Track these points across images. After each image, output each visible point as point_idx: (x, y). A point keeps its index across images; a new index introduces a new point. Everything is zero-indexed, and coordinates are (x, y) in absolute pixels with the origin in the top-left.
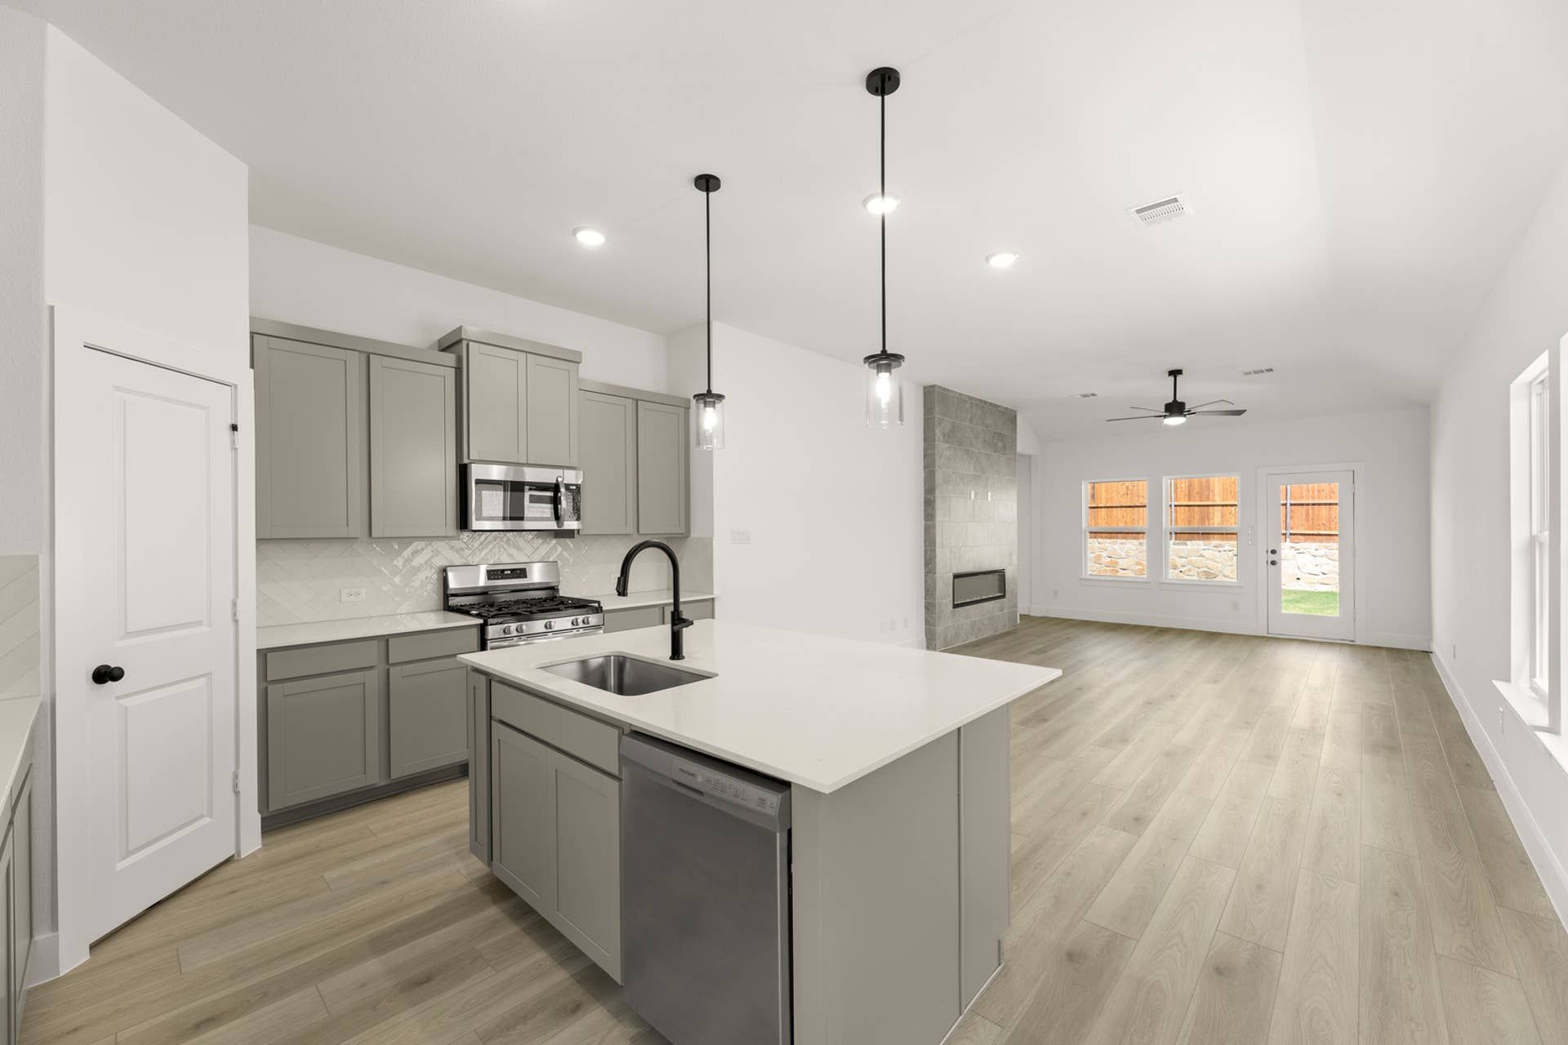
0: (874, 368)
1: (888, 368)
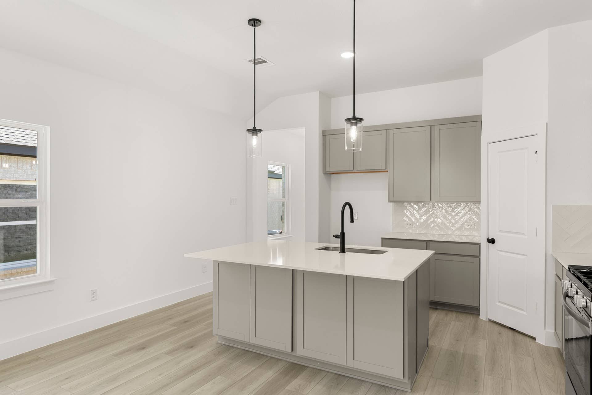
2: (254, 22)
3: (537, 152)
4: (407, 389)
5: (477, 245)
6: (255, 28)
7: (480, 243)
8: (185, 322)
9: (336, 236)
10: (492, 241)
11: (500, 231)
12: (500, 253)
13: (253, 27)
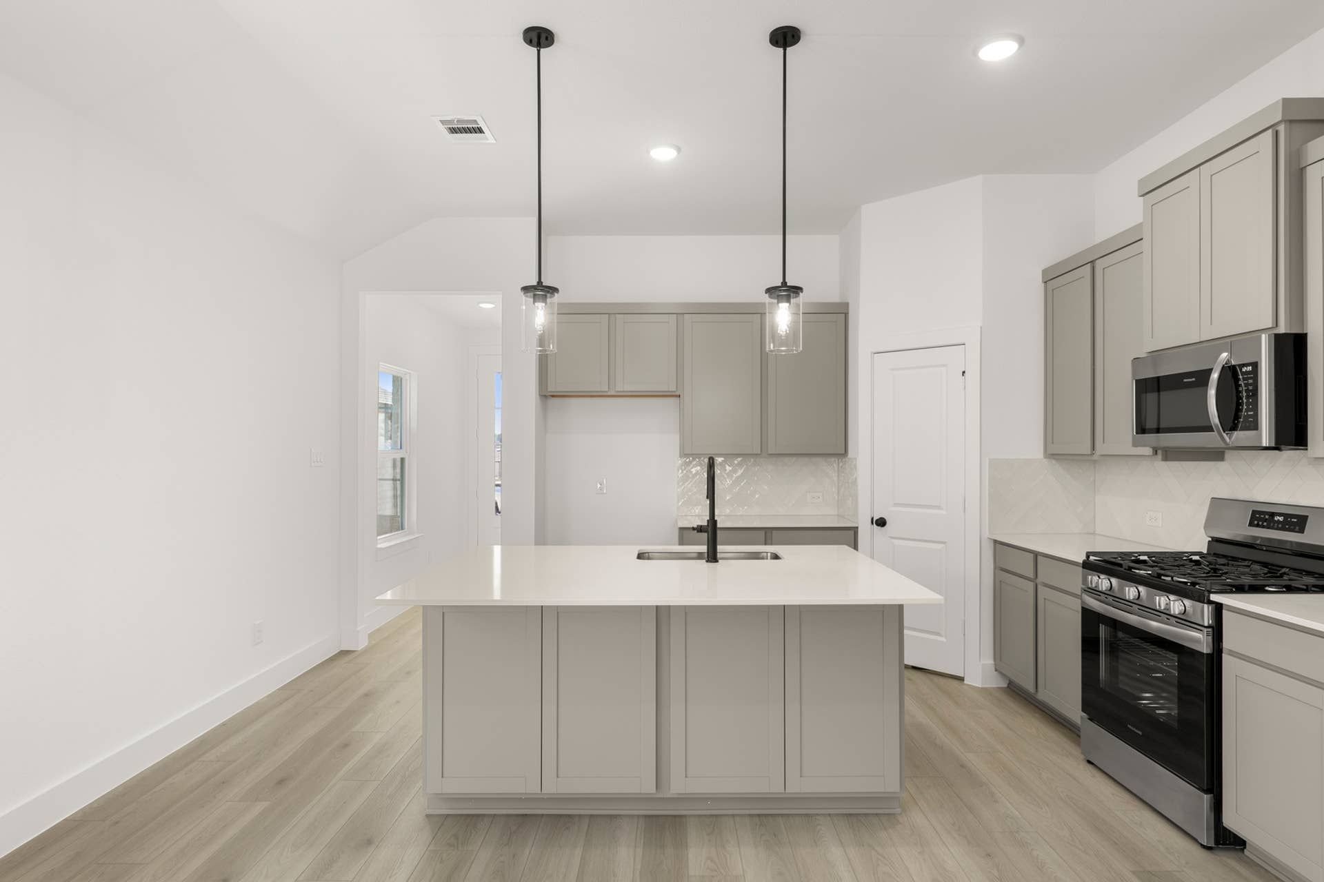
0: (530, 297)
1: (544, 298)
2: (539, 37)
3: (964, 372)
4: (894, 808)
5: (850, 532)
6: (539, 51)
7: (857, 528)
8: (281, 782)
9: (700, 529)
10: (881, 523)
11: (896, 505)
12: (896, 542)
13: (535, 50)
